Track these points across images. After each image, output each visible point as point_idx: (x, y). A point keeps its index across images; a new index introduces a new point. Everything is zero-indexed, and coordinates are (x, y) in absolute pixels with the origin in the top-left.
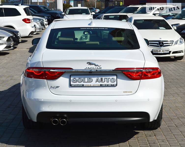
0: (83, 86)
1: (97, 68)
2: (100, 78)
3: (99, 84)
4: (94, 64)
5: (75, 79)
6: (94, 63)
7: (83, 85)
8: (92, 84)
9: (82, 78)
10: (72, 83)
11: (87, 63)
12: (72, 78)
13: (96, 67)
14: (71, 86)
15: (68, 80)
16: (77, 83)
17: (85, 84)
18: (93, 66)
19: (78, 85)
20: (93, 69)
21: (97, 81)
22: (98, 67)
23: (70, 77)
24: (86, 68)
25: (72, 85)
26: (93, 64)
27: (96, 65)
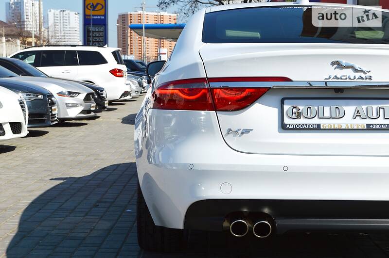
0: (318, 128)
1: (361, 78)
2: (364, 107)
3: (362, 123)
4: (352, 67)
5: (295, 110)
6: (351, 63)
7: (319, 125)
8: (343, 123)
9: (316, 108)
10: (287, 121)
11: (333, 63)
12: (286, 107)
13: (358, 75)
14: (284, 127)
15: (274, 112)
16: (302, 121)
17: (324, 123)
18: (349, 72)
19: (305, 126)
20: (348, 80)
21: (357, 114)
22: (363, 76)
23: (282, 103)
24: (330, 77)
25: (288, 126)
26: (348, 67)
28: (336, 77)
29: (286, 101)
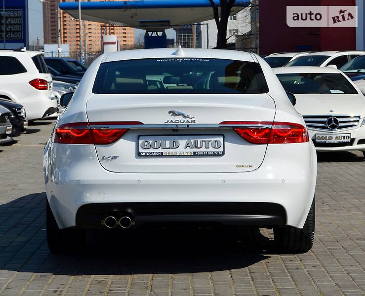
0: (161, 155)
1: (188, 121)
2: (192, 141)
3: (191, 151)
4: (182, 115)
5: (146, 143)
6: (182, 112)
7: (162, 153)
8: (178, 151)
9: (161, 142)
10: (141, 150)
11: (170, 112)
12: (141, 142)
13: (186, 120)
14: (139, 155)
15: (134, 144)
16: (152, 150)
17: (165, 151)
18: (180, 118)
19: (153, 154)
20: (180, 123)
21: (188, 146)
22: (190, 120)
23: (139, 139)
24: (168, 122)
25: (142, 154)
26: (179, 115)
27: (185, 117)
28: (172, 121)
29: (140, 137)
